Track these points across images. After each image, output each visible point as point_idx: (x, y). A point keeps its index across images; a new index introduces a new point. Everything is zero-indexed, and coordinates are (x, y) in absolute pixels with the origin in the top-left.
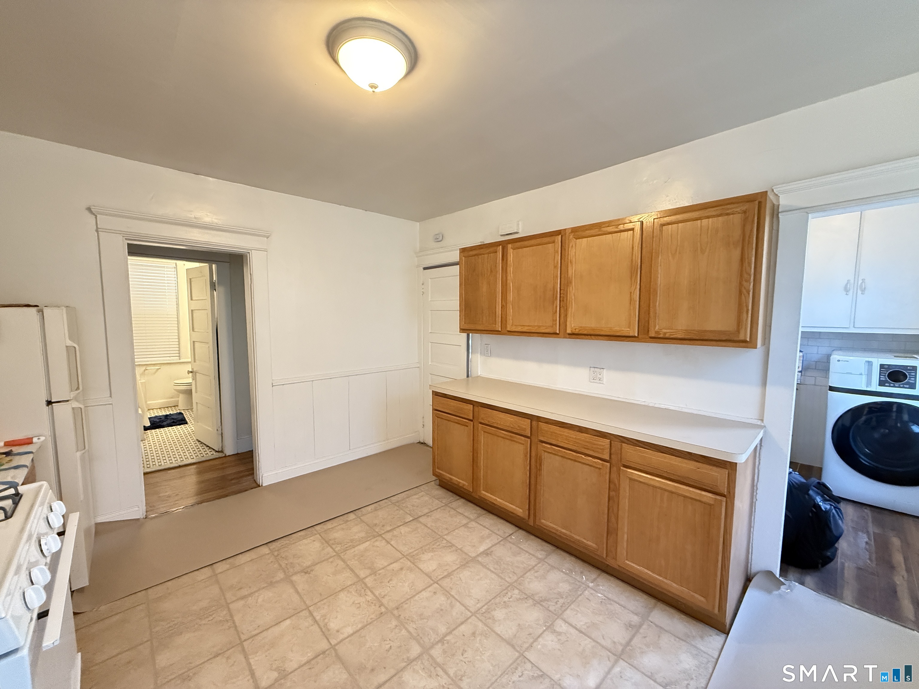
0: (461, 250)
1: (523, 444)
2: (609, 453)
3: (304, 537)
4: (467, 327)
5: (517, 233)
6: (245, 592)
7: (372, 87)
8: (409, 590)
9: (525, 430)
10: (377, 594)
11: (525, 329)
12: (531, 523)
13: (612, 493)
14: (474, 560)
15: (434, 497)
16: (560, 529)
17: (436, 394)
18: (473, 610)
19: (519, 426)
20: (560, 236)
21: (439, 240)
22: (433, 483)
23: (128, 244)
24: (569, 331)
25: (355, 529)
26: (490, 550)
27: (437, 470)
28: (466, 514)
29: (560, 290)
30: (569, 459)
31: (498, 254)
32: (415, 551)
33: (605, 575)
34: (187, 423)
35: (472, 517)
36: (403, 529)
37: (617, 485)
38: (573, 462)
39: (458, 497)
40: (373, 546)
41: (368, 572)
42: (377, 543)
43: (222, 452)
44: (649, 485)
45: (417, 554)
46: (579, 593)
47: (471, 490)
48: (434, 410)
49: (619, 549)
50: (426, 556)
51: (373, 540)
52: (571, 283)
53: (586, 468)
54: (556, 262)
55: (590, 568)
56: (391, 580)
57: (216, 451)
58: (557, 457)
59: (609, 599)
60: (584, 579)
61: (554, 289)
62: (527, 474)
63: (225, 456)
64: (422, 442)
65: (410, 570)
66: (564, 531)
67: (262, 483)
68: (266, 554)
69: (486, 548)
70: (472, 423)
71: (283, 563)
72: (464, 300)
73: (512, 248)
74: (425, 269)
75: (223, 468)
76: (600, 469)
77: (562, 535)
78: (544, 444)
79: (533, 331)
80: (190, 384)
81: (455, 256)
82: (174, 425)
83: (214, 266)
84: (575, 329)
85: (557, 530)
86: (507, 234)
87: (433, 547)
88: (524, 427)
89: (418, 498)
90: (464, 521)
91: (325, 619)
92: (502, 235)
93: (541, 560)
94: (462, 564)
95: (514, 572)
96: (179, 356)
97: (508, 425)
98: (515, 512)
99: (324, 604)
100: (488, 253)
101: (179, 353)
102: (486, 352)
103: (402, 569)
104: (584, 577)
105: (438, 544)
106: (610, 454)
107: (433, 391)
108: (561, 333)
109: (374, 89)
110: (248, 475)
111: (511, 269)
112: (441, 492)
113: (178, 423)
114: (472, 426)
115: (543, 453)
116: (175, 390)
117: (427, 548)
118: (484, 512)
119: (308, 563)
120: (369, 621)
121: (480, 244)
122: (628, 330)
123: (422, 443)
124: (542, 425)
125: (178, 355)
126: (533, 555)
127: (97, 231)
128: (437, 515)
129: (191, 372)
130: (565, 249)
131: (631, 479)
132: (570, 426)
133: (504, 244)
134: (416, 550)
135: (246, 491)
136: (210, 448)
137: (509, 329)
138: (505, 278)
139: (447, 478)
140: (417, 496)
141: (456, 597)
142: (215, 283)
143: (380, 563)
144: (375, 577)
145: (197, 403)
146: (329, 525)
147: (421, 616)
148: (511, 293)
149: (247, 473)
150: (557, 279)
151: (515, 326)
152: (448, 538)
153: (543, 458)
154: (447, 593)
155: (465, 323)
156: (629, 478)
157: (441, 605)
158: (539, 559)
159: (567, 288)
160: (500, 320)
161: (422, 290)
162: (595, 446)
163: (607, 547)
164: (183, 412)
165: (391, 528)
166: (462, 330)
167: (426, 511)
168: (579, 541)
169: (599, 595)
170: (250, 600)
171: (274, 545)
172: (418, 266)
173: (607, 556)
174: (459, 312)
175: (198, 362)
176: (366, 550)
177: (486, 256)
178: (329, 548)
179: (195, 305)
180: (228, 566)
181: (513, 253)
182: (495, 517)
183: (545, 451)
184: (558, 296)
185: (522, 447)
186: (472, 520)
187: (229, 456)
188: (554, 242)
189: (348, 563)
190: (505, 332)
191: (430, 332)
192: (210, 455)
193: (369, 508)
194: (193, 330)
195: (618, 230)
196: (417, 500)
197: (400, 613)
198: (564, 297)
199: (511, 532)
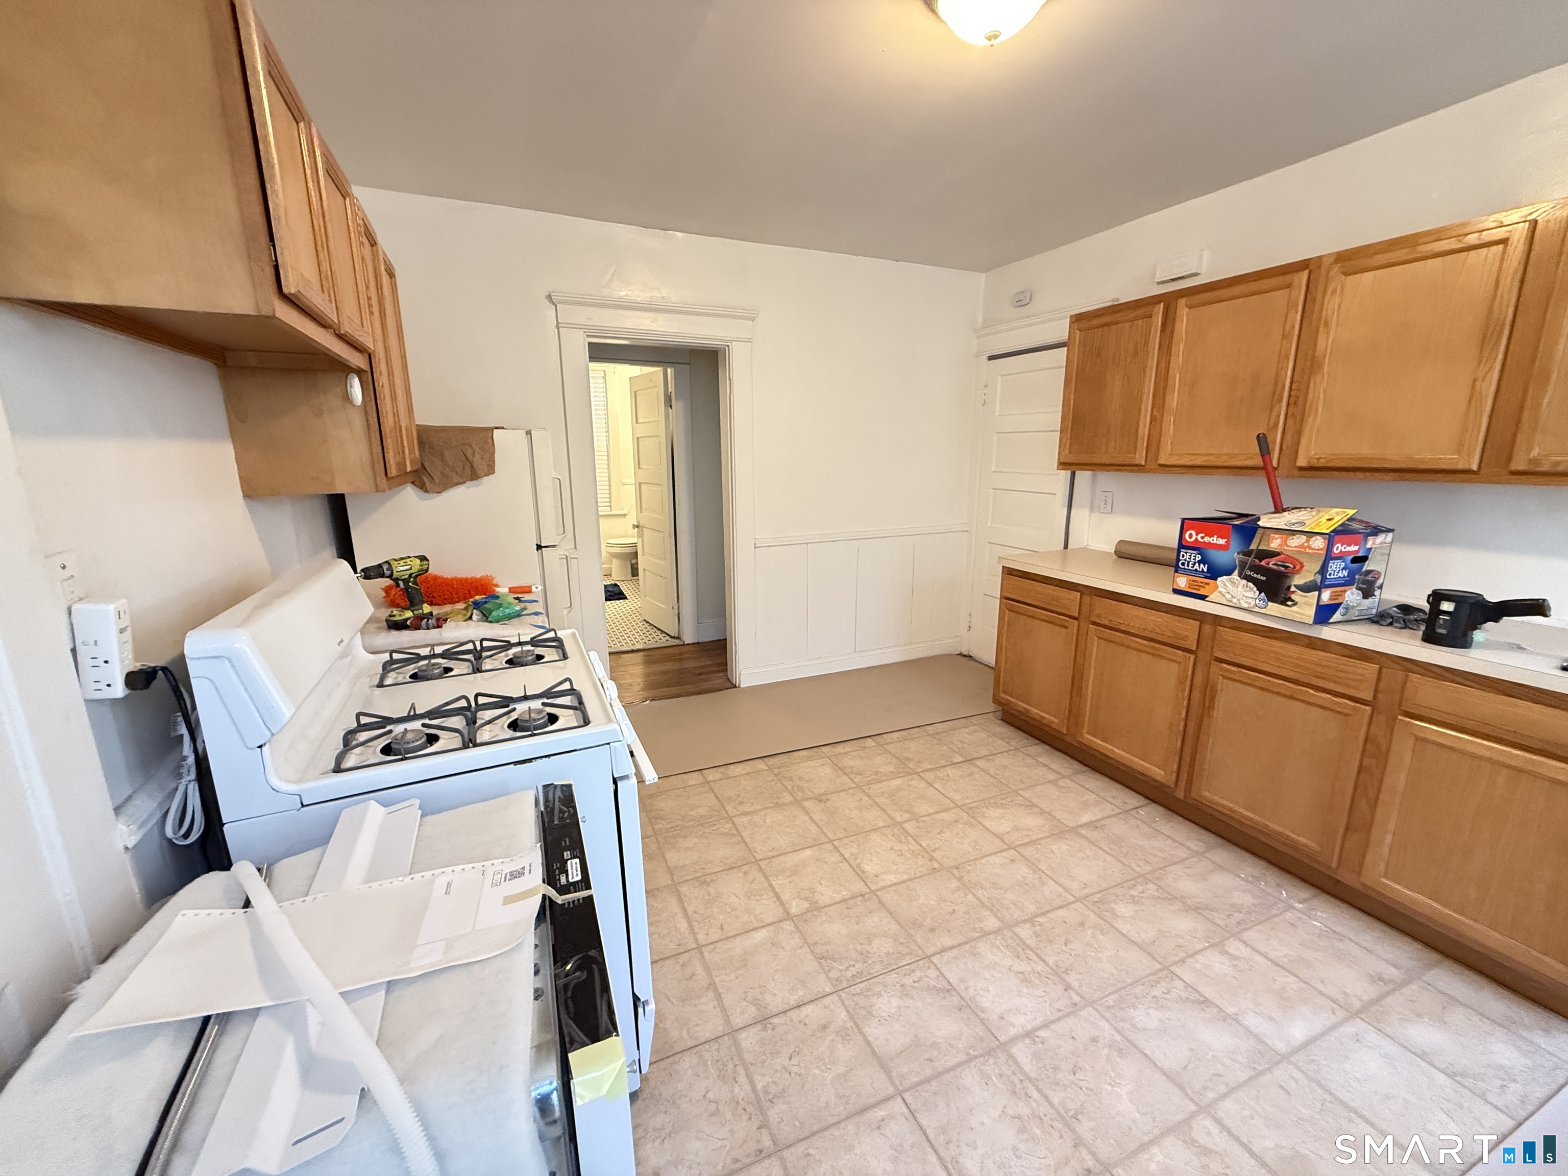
0: (1074, 318)
1: (1179, 663)
2: (1373, 689)
3: (810, 758)
4: (1072, 459)
5: (1195, 274)
6: (748, 808)
9: (1185, 638)
10: (924, 845)
11: (1199, 461)
12: (1180, 794)
13: (1367, 761)
14: (1074, 831)
15: (995, 734)
16: (1242, 810)
17: (1009, 572)
19: (1173, 631)
20: (1307, 272)
21: (1024, 303)
22: (991, 714)
23: (589, 343)
24: (1302, 462)
25: (879, 760)
27: (1003, 695)
28: (1053, 766)
29: (1292, 382)
30: (1278, 693)
31: (1154, 318)
33: (1328, 897)
34: (626, 598)
35: (1063, 771)
36: (950, 771)
37: (1384, 748)
38: (1284, 700)
39: (1037, 742)
40: (909, 786)
41: (907, 816)
42: (913, 783)
43: (678, 638)
44: (1463, 753)
46: (1274, 912)
47: (1065, 732)
48: (1004, 598)
49: (1369, 857)
50: (992, 812)
51: (907, 777)
52: (1320, 366)
53: (1315, 712)
54: (1288, 328)
55: (1297, 882)
57: (672, 637)
58: (1250, 689)
59: (1335, 932)
60: (1285, 895)
61: (1276, 385)
62: (1180, 714)
63: (684, 645)
64: (965, 653)
66: (1250, 814)
67: (740, 683)
68: (763, 770)
69: (1093, 819)
70: (1076, 622)
71: (789, 785)
72: (1072, 411)
73: (1186, 306)
74: (991, 358)
75: (680, 660)
76: (1347, 715)
77: (1243, 820)
78: (1225, 665)
79: (1217, 464)
80: (635, 545)
81: (1061, 330)
82: (613, 600)
83: (669, 370)
84: (1318, 459)
85: (1234, 812)
86: (1173, 280)
87: (1002, 802)
88: (1185, 633)
89: (970, 734)
90: (1052, 777)
91: (857, 858)
92: (1159, 283)
93: (1197, 854)
95: (1145, 860)
96: (610, 506)
97: (1150, 628)
98: (1149, 774)
99: (852, 842)
100: (1132, 320)
101: (610, 502)
102: (1103, 506)
103: (956, 821)
104: (1284, 892)
105: (1010, 799)
106: (1376, 691)
107: (1003, 567)
108: (1280, 468)
110: (719, 671)
111: (1179, 349)
112: (1006, 730)
113: (616, 597)
114: (1076, 628)
115: (1220, 681)
116: (608, 553)
117: (992, 801)
118: (1086, 769)
119: (821, 791)
120: (918, 874)
121: (1110, 304)
122: (1454, 459)
123: (965, 656)
124: (1226, 633)
125: (608, 504)
126: (1182, 844)
127: (558, 327)
128: (1003, 760)
129: (637, 527)
130: (1314, 300)
131: (1417, 739)
132: (1288, 635)
133: (1169, 301)
135: (721, 690)
136: (663, 632)
137: (1162, 462)
138: (1163, 364)
139: (1021, 710)
140: (967, 730)
141: (1049, 873)
142: (670, 396)
143: (923, 808)
144: (918, 824)
145: (644, 570)
146: (840, 749)
148: (1176, 394)
149: (716, 668)
150: (1288, 361)
151: (1177, 455)
152: (1027, 794)
153: (1219, 687)
154: (1032, 865)
155: (1070, 453)
156: (1414, 735)
158: (1193, 851)
159: (1310, 378)
160: (1145, 445)
161: (984, 397)
162: (1340, 674)
163: (1341, 850)
164: (618, 583)
165: (932, 766)
166: (1063, 465)
167: (985, 752)
168: (1280, 834)
169: (1315, 923)
170: (757, 819)
171: (771, 761)
172: (977, 355)
173: (1339, 865)
174: (1059, 433)
175: (645, 513)
176: (899, 789)
177: (1127, 325)
178: (846, 777)
179: (641, 431)
180: (720, 776)
181: (1188, 315)
182: (1107, 780)
183: (1224, 677)
184: (1286, 394)
185: (1175, 668)
186: (1064, 777)
187: (688, 644)
188: (1289, 286)
189: (876, 800)
190: (1154, 467)
191: (993, 470)
192: (664, 641)
194: (639, 468)
195: (1462, 245)
196: (967, 736)
197: (962, 874)
198: (1298, 397)
199: (1137, 805)
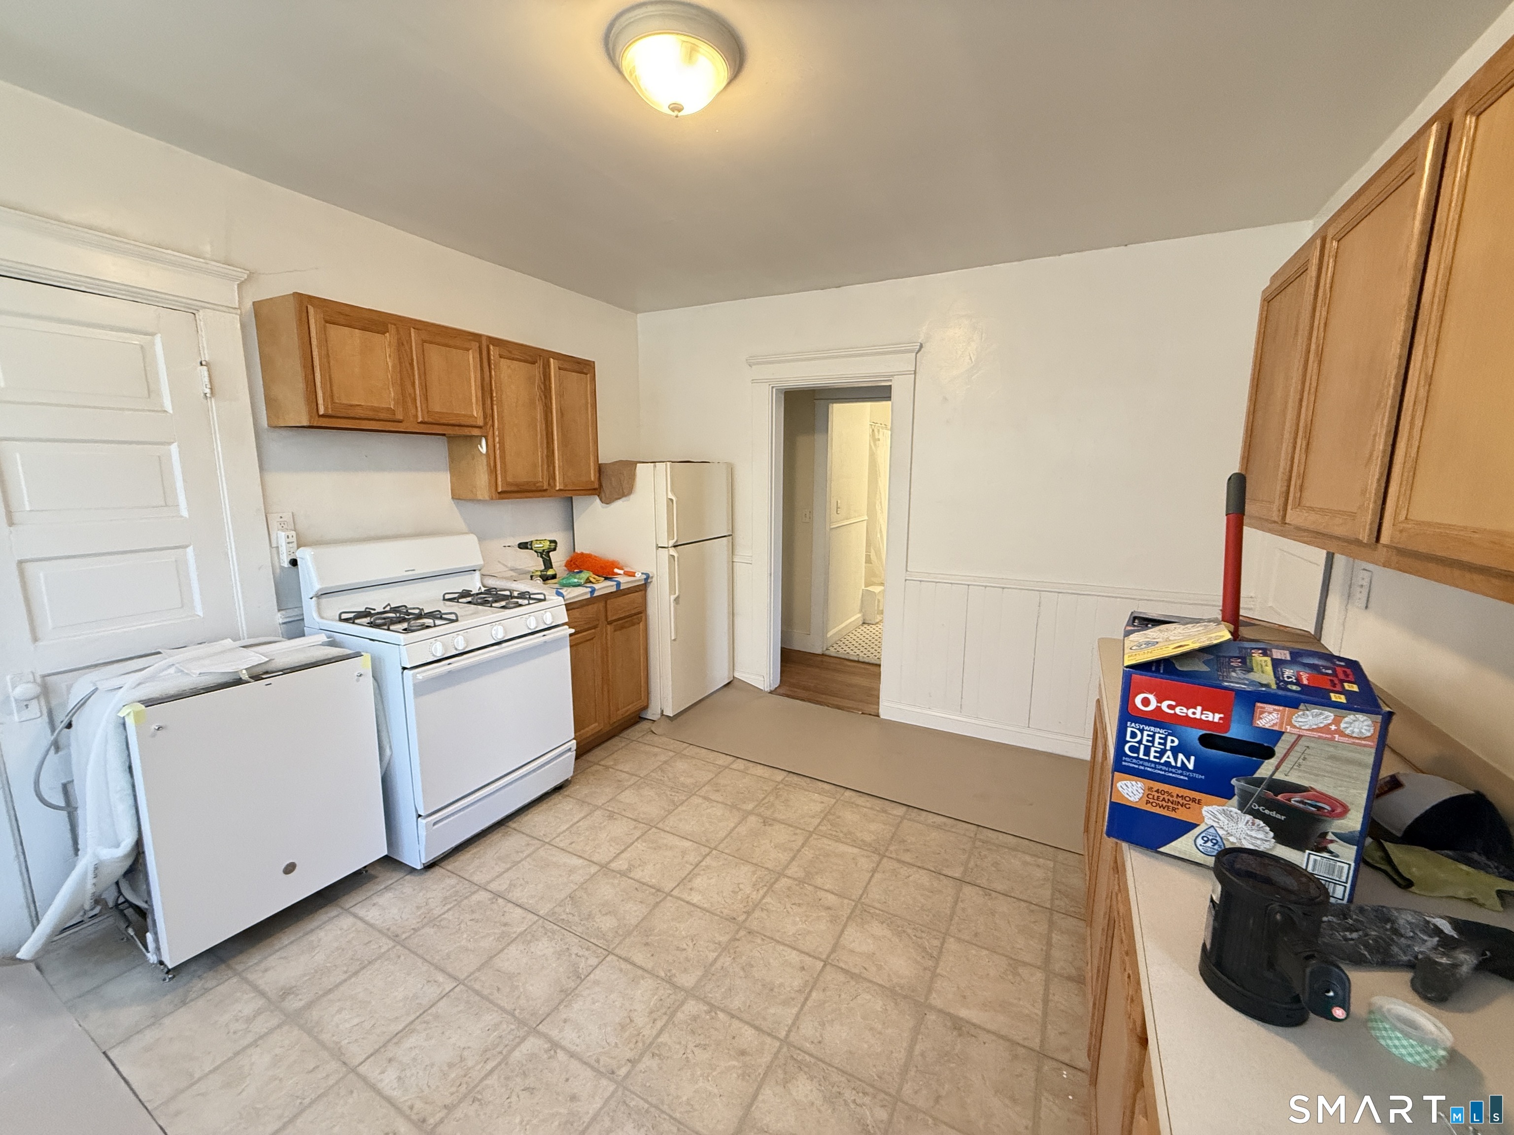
7: (673, 110)
8: (791, 934)
18: (793, 1037)
26: (973, 1031)
32: (879, 910)
45: (872, 915)
56: (799, 905)
65: (834, 920)
94: (897, 989)
109: (676, 113)
134: (882, 911)
147: (747, 968)
157: (781, 985)
193: (932, 819)
